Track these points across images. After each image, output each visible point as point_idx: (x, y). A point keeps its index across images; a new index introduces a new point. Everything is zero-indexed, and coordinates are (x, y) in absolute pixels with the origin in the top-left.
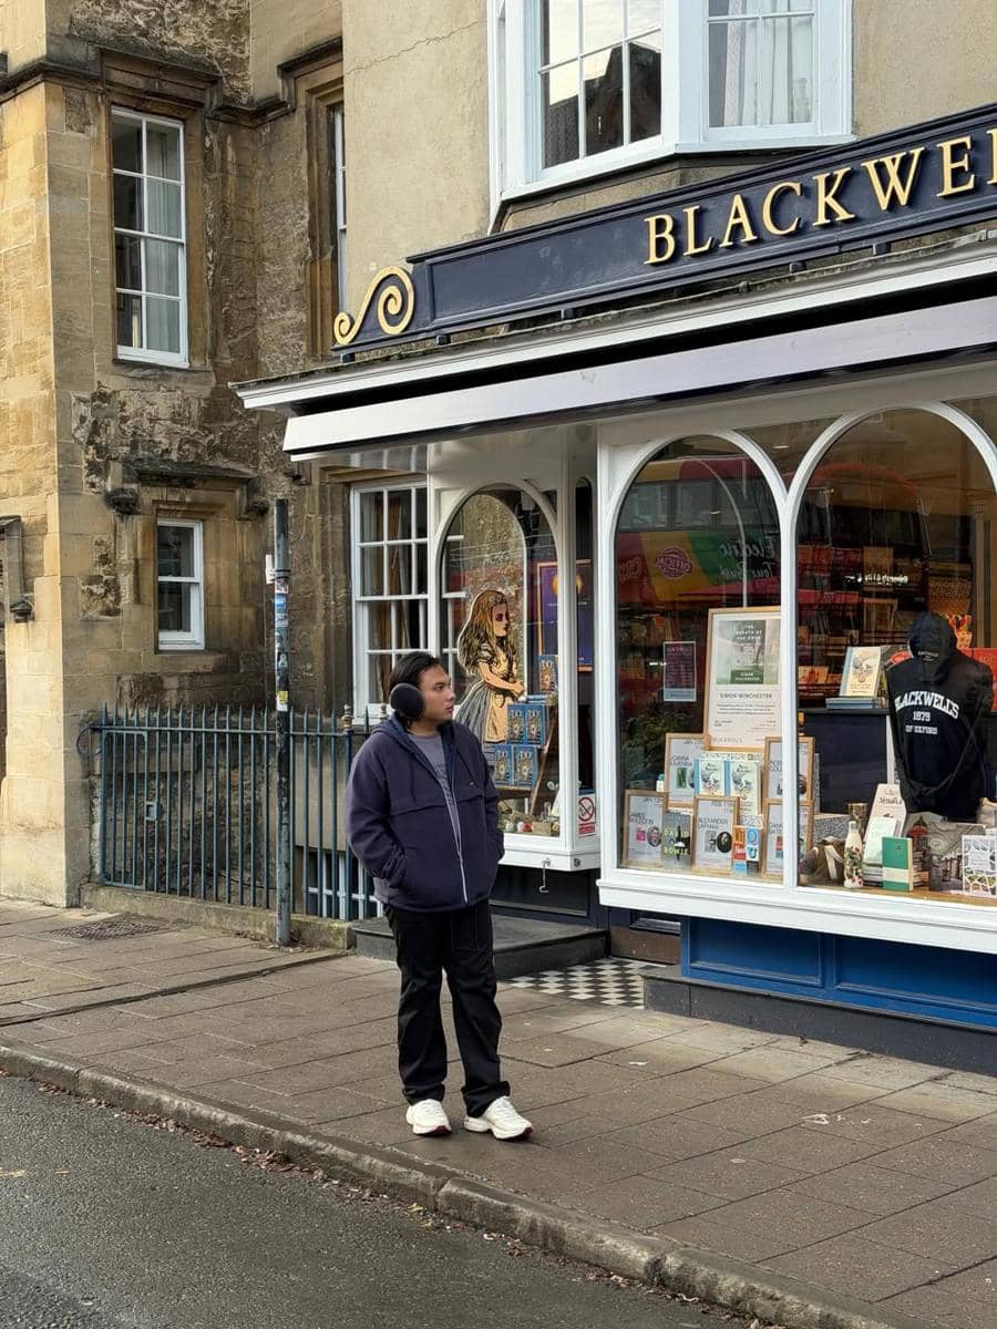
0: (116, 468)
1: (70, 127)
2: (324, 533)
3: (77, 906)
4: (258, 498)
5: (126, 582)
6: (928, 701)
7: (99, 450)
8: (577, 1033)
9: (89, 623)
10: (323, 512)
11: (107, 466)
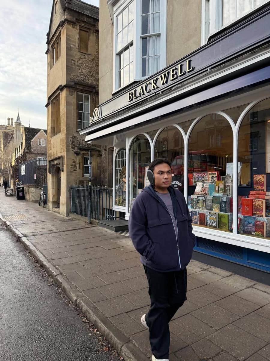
0: (76, 148)
1: (70, 95)
2: (109, 159)
3: (68, 216)
4: (100, 153)
5: (78, 166)
6: (176, 183)
7: (73, 145)
8: (118, 243)
9: (71, 172)
10: (109, 155)
11: (75, 148)
